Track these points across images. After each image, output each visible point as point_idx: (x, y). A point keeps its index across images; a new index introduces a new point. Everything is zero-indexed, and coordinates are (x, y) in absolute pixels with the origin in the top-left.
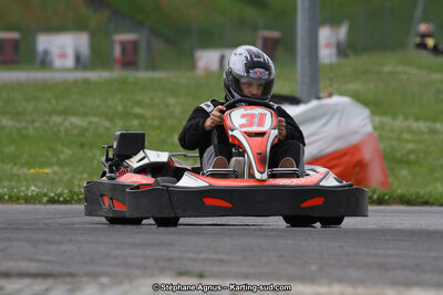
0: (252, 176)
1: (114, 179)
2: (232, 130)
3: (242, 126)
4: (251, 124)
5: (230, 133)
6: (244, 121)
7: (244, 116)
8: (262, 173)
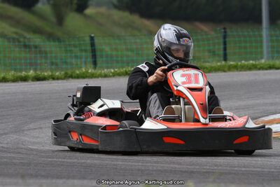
0: (198, 121)
1: (82, 120)
2: (177, 87)
3: (184, 83)
4: (190, 82)
5: (175, 88)
6: (184, 79)
7: (183, 76)
8: (205, 119)
